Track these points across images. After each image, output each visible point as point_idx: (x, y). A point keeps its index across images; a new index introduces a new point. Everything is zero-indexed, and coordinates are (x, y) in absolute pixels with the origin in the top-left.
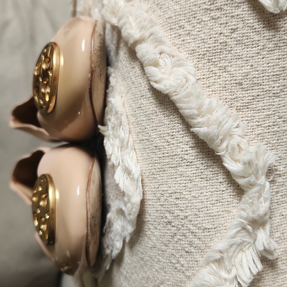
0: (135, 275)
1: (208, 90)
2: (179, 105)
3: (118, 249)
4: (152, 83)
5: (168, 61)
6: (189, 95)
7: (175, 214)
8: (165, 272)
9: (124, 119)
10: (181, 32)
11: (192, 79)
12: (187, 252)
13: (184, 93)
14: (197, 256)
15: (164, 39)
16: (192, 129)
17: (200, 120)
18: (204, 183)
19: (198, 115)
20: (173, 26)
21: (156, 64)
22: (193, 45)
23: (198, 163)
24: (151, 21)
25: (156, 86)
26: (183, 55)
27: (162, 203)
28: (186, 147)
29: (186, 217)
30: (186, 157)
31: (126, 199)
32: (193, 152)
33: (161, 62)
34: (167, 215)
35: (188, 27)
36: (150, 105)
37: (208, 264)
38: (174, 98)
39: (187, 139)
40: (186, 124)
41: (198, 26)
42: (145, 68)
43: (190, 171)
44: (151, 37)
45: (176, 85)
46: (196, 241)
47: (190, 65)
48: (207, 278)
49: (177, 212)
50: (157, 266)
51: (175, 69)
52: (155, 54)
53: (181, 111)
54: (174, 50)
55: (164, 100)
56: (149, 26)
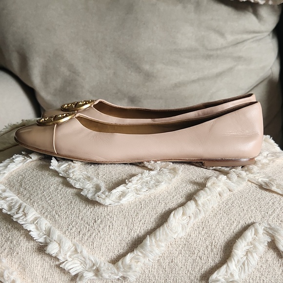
0: (60, 197)
1: (169, 244)
2: (161, 228)
3: (75, 185)
4: (173, 212)
5: (185, 222)
6: (167, 235)
7: (100, 225)
8: (66, 218)
9: (153, 191)
10: (201, 228)
11: (175, 236)
12: (79, 232)
13: (168, 232)
14: (77, 238)
15: (197, 219)
16: (148, 236)
17: (154, 241)
18: (118, 242)
19: (156, 240)
20: (204, 224)
21: (184, 214)
22: (193, 235)
23: (129, 238)
24: (207, 211)
25: (172, 215)
26: (188, 230)
27: (106, 217)
28: (138, 232)
29: (99, 232)
30: (133, 232)
31: (107, 193)
32: (135, 236)
33: (185, 217)
34: (100, 220)
35: (203, 233)
36: (161, 209)
37: (74, 245)
38: (165, 225)
39: (143, 232)
40: (151, 232)
41: (204, 239)
42: (181, 207)
43: (125, 234)
44: (198, 211)
45: (172, 227)
46: (86, 238)
47: (183, 234)
48: (66, 245)
49: (102, 226)
50: (68, 213)
51: (181, 226)
52: (189, 214)
53: (158, 229)
54: (191, 224)
55: (164, 218)
56: (205, 209)
